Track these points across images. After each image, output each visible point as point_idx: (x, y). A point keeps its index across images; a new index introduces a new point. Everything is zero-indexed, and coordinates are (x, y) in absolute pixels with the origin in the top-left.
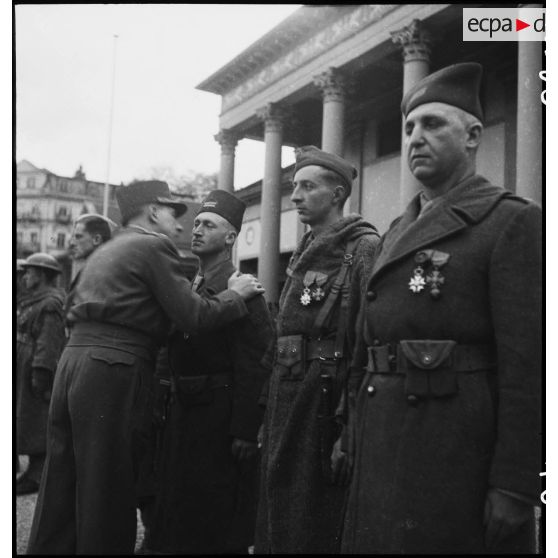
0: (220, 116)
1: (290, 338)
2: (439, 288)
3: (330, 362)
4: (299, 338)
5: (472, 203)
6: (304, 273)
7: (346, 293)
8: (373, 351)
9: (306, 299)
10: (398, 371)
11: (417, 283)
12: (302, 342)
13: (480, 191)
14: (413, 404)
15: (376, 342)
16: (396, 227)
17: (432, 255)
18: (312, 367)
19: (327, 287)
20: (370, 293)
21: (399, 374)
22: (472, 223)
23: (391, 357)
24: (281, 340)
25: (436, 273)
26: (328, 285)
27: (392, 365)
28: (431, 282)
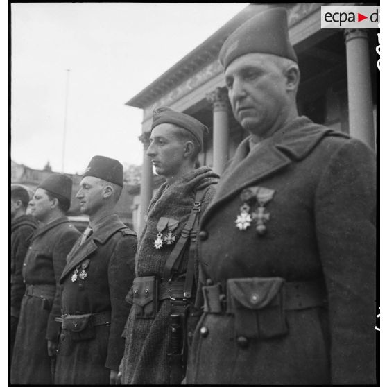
0: (143, 123)
1: (144, 278)
2: (264, 224)
3: (181, 302)
4: (151, 279)
5: (296, 141)
6: (158, 219)
7: (195, 237)
8: (206, 290)
9: (158, 243)
10: (228, 311)
11: (243, 220)
12: (155, 282)
13: (304, 130)
14: (244, 346)
15: (209, 281)
16: (227, 169)
17: (258, 192)
18: (163, 306)
19: (177, 232)
20: (202, 233)
21: (230, 315)
22: (296, 160)
23: (221, 297)
24: (137, 280)
25: (261, 209)
26: (178, 230)
27: (223, 305)
28: (257, 219)
